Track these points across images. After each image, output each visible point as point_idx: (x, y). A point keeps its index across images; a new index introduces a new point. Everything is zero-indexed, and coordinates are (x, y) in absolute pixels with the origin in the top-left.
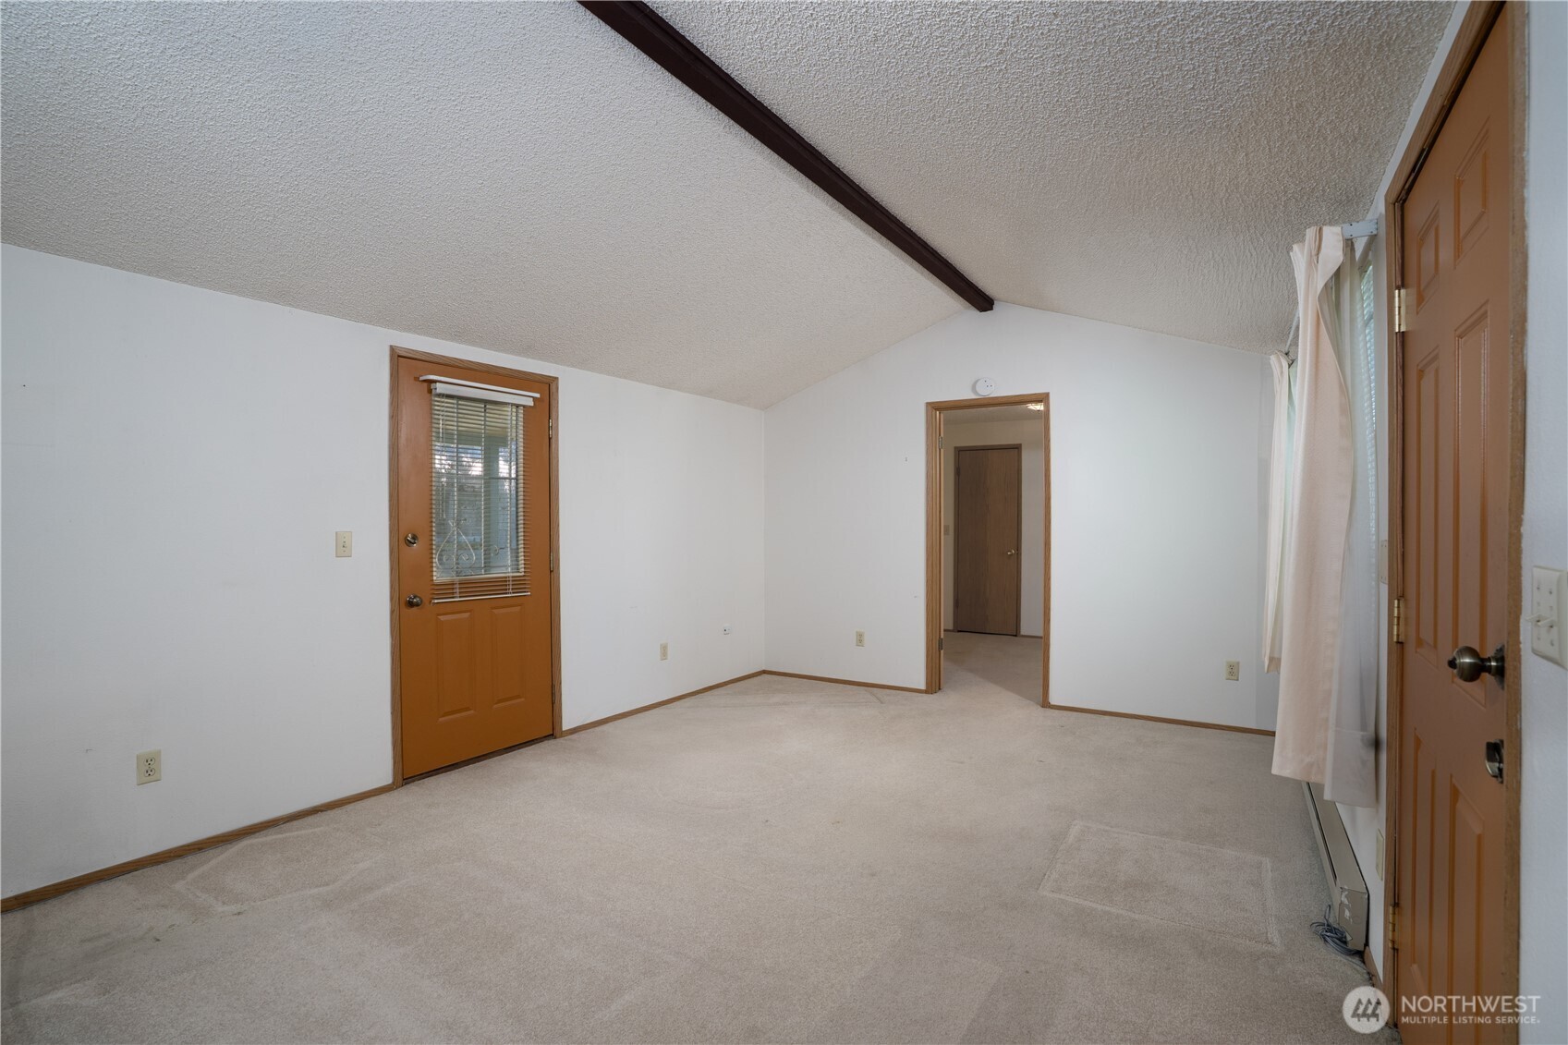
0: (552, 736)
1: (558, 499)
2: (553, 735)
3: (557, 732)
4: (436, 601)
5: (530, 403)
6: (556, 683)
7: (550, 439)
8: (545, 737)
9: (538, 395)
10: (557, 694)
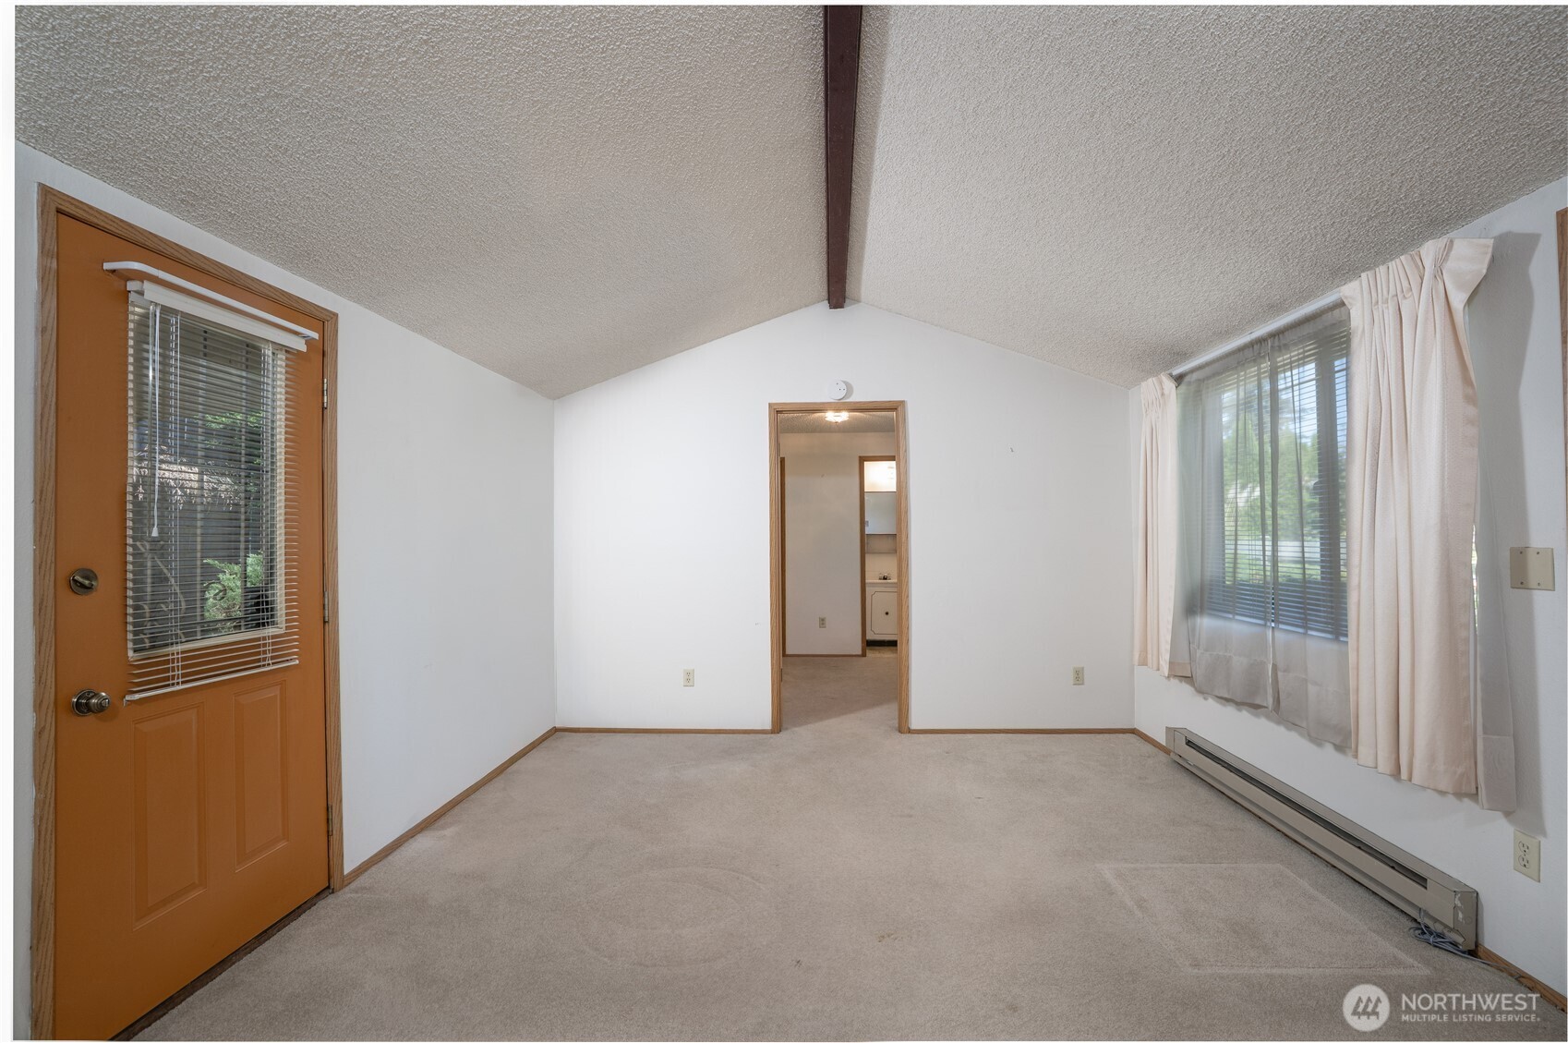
0: (328, 890)
1: (335, 505)
2: (328, 887)
3: (336, 882)
4: (137, 696)
5: (301, 346)
6: (333, 803)
7: (324, 409)
8: (318, 894)
9: (315, 335)
10: (335, 820)
